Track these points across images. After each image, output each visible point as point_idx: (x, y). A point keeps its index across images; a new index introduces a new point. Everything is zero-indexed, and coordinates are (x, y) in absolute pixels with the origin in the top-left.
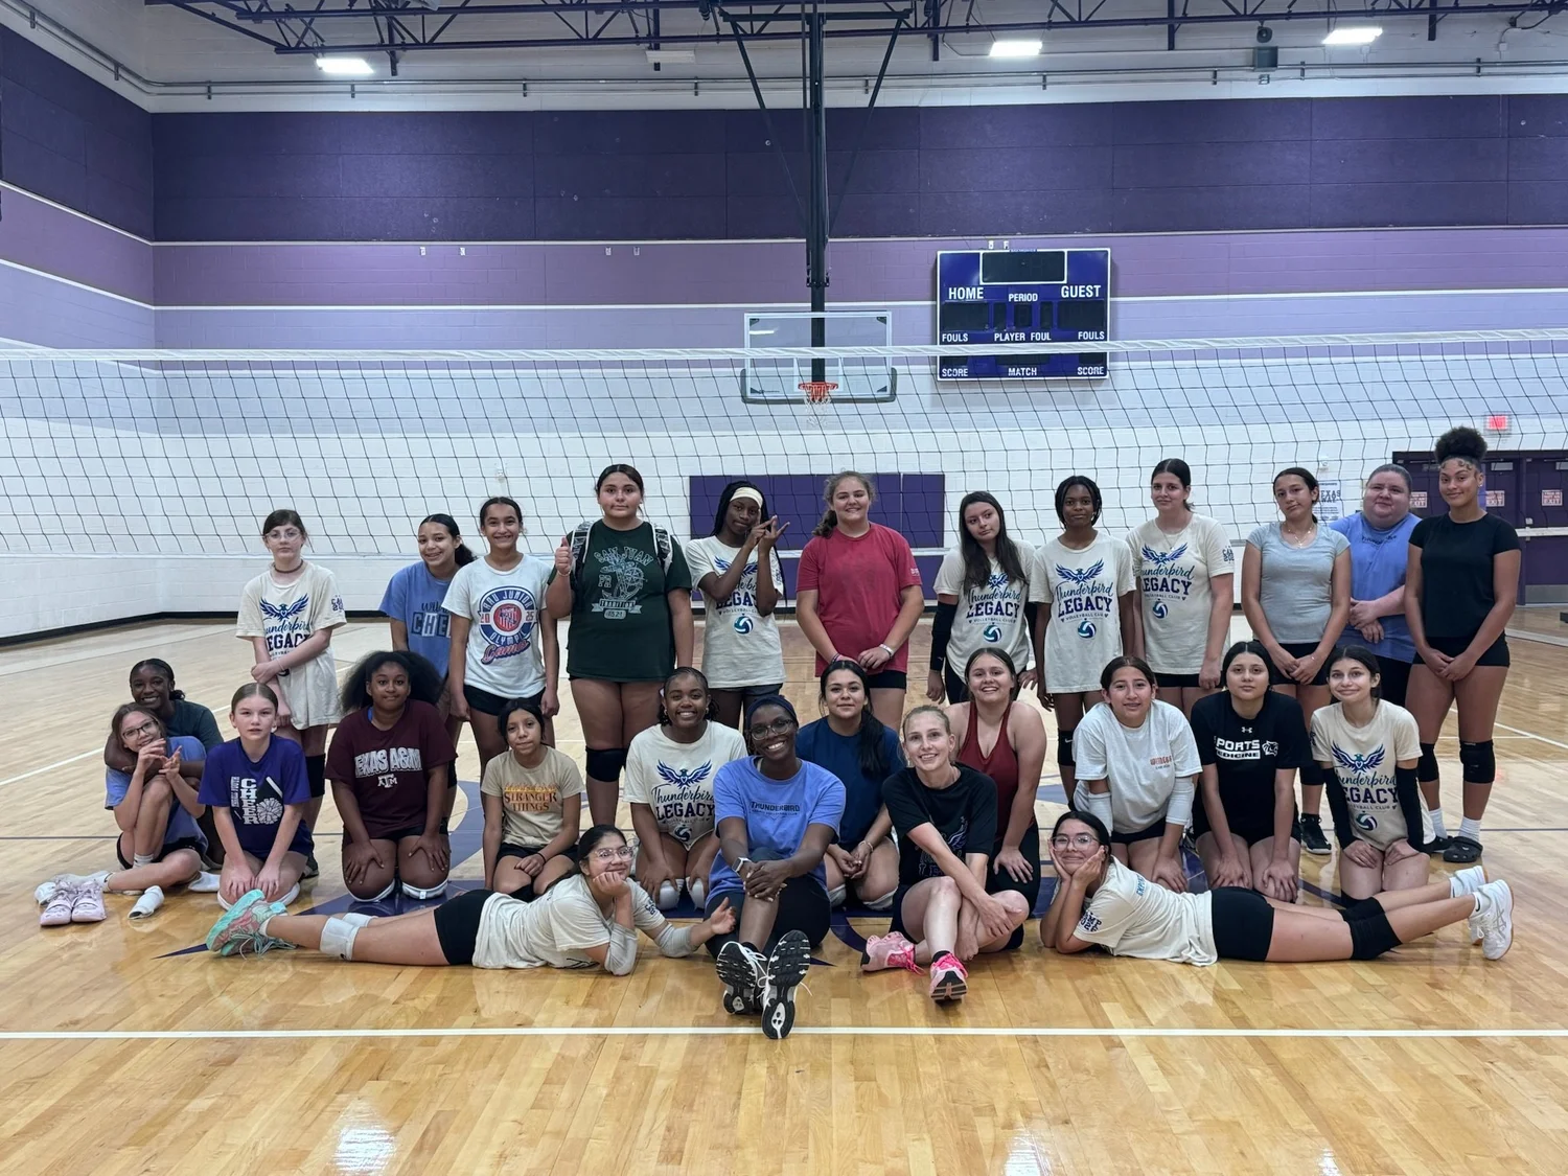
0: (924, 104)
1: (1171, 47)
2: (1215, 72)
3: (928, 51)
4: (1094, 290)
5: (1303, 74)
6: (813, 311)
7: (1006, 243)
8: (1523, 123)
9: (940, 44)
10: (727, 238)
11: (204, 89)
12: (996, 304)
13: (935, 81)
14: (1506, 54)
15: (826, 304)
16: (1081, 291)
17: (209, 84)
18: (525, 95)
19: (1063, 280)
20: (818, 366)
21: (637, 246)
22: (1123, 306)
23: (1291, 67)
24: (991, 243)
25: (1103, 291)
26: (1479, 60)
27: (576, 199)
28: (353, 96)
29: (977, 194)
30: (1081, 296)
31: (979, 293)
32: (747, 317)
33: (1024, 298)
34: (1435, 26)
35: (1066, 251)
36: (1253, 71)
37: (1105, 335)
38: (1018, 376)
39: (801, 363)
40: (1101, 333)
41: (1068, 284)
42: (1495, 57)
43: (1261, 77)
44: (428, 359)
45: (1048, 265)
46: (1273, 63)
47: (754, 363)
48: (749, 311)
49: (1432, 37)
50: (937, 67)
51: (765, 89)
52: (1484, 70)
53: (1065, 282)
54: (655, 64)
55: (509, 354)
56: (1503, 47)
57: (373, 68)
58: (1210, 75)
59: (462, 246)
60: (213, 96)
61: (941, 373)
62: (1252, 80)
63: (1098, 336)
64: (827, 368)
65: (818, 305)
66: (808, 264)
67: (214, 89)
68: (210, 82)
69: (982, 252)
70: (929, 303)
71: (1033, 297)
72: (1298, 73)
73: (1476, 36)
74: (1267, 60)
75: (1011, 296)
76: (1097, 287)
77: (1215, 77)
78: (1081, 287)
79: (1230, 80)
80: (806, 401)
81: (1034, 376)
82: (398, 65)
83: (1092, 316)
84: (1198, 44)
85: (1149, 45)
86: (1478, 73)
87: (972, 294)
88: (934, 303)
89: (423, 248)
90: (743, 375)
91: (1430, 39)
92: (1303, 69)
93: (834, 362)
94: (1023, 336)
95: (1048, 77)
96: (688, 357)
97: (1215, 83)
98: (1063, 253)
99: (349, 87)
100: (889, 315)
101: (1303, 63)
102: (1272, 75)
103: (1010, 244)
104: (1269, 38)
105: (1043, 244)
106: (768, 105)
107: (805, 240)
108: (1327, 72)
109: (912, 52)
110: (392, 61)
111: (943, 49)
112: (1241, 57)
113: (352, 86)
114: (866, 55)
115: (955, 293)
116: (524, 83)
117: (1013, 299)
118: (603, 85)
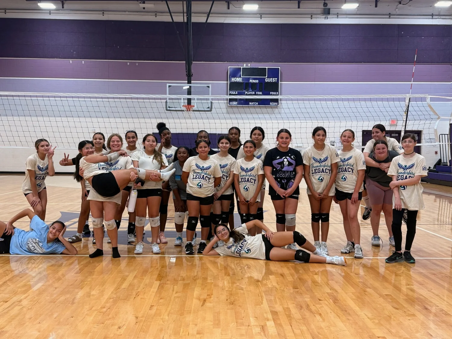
0: (225, 22)
1: (299, 8)
2: (312, 15)
3: (226, 6)
4: (275, 80)
5: (338, 17)
6: (188, 84)
7: (249, 65)
8: (403, 33)
9: (230, 4)
10: (165, 61)
11: (3, 11)
12: (246, 83)
13: (228, 15)
14: (398, 12)
15: (192, 82)
16: (271, 80)
17: (5, 9)
18: (103, 15)
19: (266, 76)
20: (189, 100)
21: (137, 62)
22: (284, 85)
23: (334, 14)
24: (245, 64)
25: (278, 80)
26: (390, 14)
27: (118, 47)
28: (50, 14)
29: (241, 50)
30: (271, 81)
31: (241, 79)
32: (168, 85)
33: (254, 81)
34: (377, 3)
35: (267, 68)
36: (323, 15)
37: (278, 93)
38: (252, 105)
39: (184, 99)
40: (277, 93)
41: (267, 78)
42: (394, 13)
43: (325, 17)
44: (49, 95)
45: (262, 72)
46: (329, 13)
47: (170, 99)
48: (169, 83)
49: (376, 6)
50: (229, 11)
51: (174, 16)
52: (391, 17)
53: (266, 77)
54: (143, 8)
55: (71, 94)
56: (397, 10)
57: (56, 6)
58: (310, 16)
59: (83, 61)
60: (7, 13)
61: (229, 103)
62: (323, 18)
63: (276, 93)
64: (192, 101)
65: (189, 82)
66: (186, 69)
67: (7, 11)
68: (6, 9)
69: (242, 67)
70: (226, 82)
71: (257, 81)
72: (336, 16)
73: (389, 6)
74: (327, 12)
75: (250, 81)
76: (276, 79)
77: (312, 17)
78: (271, 79)
79: (316, 18)
80: (185, 111)
81: (257, 105)
82: (64, 5)
83: (274, 87)
84: (306, 7)
85: (293, 7)
86: (390, 18)
87: (239, 80)
88: (227, 82)
89: (71, 61)
90: (166, 102)
91: (375, 7)
92: (338, 15)
93: (194, 99)
94: (254, 93)
95: (262, 15)
96: (120, 96)
97: (312, 19)
98: (266, 68)
99: (49, 11)
100: (210, 86)
101: (338, 13)
102: (329, 17)
103: (250, 65)
104: (326, 6)
105: (260, 66)
106: (175, 21)
107: (185, 62)
108: (345, 16)
109: (220, 7)
110: (62, 4)
111: (231, 6)
112: (319, 11)
113: (50, 12)
114: (205, 6)
115: (234, 79)
116: (103, 12)
117: (251, 82)
118: (127, 13)
